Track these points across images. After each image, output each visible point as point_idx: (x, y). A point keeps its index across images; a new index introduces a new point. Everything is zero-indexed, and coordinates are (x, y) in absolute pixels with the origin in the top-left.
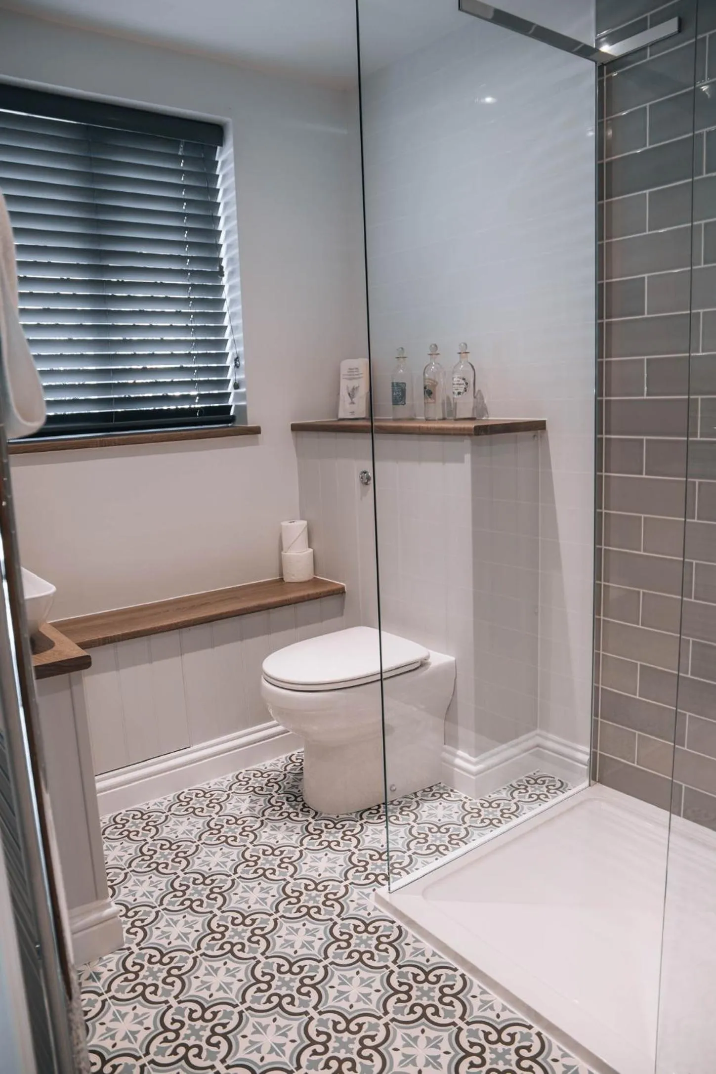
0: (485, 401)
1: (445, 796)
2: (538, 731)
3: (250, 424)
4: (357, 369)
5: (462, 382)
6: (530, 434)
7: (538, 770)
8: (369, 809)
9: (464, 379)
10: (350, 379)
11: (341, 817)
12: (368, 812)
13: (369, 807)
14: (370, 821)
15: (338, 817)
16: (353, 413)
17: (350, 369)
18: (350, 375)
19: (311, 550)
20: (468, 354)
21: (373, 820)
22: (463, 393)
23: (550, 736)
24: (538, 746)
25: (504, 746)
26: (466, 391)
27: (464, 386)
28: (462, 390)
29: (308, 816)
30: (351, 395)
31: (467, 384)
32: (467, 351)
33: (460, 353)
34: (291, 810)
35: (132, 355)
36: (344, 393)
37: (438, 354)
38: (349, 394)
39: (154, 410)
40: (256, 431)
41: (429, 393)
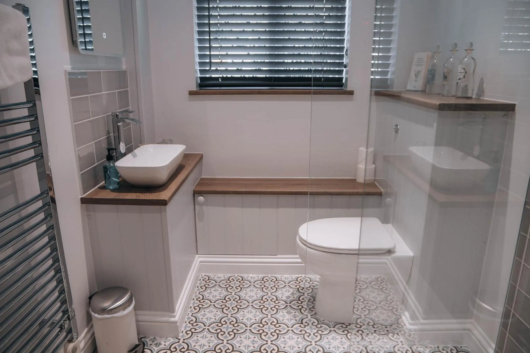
0: (484, 86)
1: (390, 335)
2: (473, 321)
3: (349, 89)
4: (423, 59)
5: (463, 71)
6: (502, 113)
7: (466, 345)
8: (343, 324)
9: (464, 69)
10: (417, 65)
11: (325, 321)
12: (340, 325)
13: (343, 322)
14: (337, 331)
15: (323, 320)
16: (415, 87)
17: (419, 59)
18: (418, 63)
19: (374, 166)
20: (473, 51)
21: (339, 331)
22: (462, 79)
23: (478, 327)
24: (469, 330)
25: (454, 321)
26: (464, 78)
27: (463, 74)
28: (462, 77)
29: (310, 313)
30: (416, 75)
31: (466, 72)
32: (472, 49)
33: (466, 50)
34: (305, 307)
35: (292, 47)
36: (412, 74)
37: (457, 50)
38: (415, 75)
39: (303, 77)
40: (351, 93)
41: (445, 77)
